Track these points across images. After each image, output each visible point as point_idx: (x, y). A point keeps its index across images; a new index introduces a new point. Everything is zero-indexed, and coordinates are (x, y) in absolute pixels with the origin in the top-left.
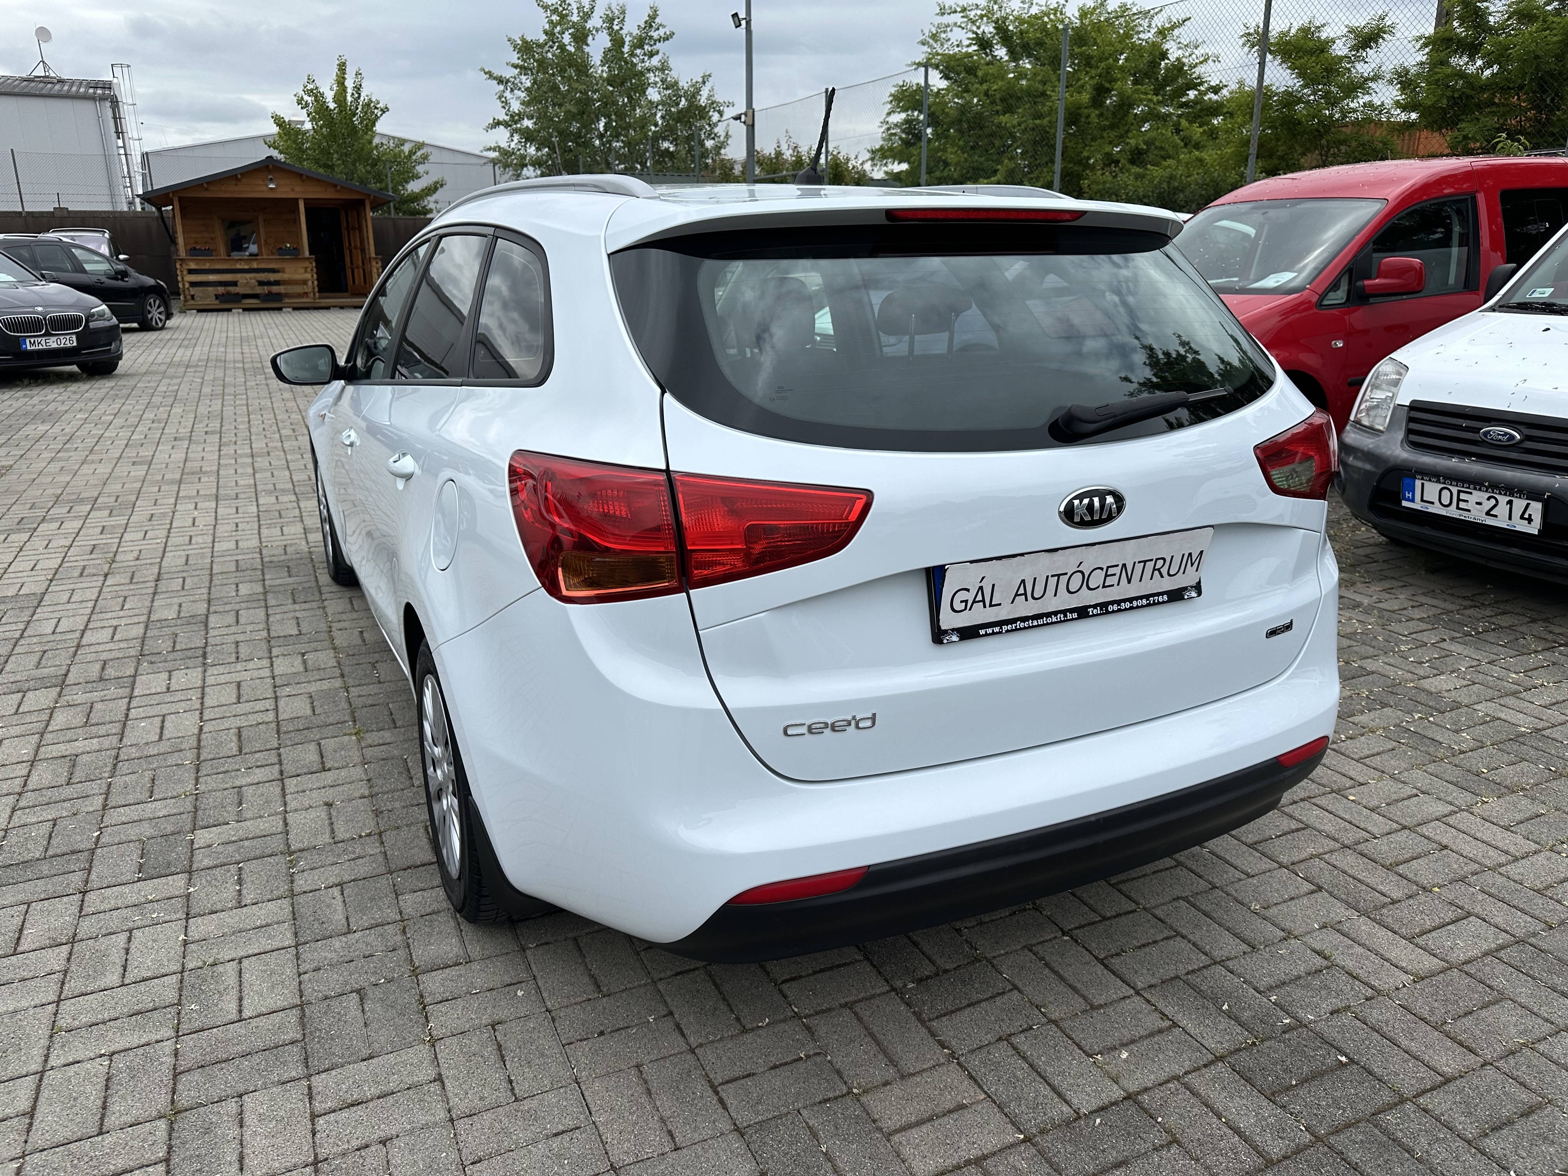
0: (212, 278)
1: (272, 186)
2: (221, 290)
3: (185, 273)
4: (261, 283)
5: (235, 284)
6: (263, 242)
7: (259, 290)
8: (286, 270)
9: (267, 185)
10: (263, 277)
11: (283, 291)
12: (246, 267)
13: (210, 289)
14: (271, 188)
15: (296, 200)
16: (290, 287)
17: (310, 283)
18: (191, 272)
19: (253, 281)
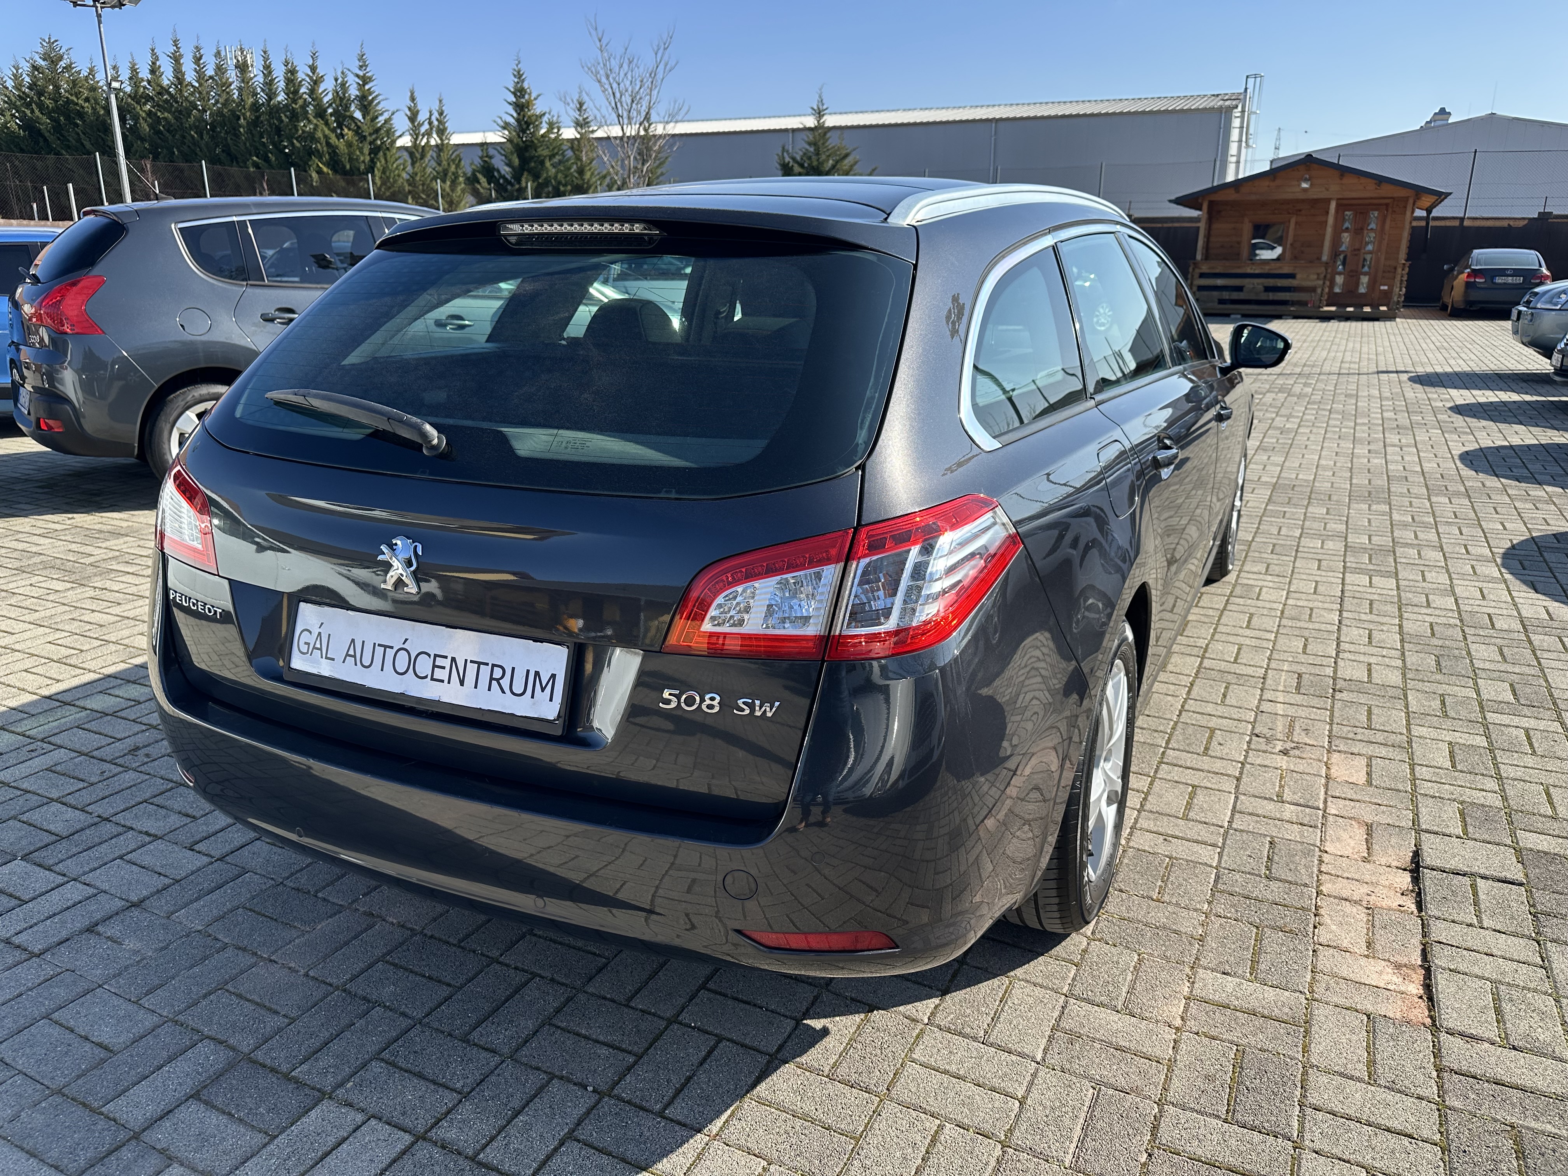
0: (1220, 282)
1: (1305, 185)
2: (1226, 295)
3: (1196, 275)
4: (1267, 289)
5: (1240, 289)
6: (1288, 246)
7: (1264, 296)
8: (1298, 276)
9: (1299, 185)
10: (1271, 282)
11: (1288, 298)
12: (1257, 272)
13: (1216, 294)
14: (1305, 190)
15: (1328, 201)
16: (1296, 294)
17: (1319, 291)
18: (1202, 275)
19: (1261, 288)
